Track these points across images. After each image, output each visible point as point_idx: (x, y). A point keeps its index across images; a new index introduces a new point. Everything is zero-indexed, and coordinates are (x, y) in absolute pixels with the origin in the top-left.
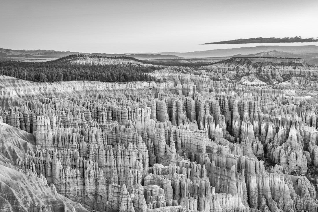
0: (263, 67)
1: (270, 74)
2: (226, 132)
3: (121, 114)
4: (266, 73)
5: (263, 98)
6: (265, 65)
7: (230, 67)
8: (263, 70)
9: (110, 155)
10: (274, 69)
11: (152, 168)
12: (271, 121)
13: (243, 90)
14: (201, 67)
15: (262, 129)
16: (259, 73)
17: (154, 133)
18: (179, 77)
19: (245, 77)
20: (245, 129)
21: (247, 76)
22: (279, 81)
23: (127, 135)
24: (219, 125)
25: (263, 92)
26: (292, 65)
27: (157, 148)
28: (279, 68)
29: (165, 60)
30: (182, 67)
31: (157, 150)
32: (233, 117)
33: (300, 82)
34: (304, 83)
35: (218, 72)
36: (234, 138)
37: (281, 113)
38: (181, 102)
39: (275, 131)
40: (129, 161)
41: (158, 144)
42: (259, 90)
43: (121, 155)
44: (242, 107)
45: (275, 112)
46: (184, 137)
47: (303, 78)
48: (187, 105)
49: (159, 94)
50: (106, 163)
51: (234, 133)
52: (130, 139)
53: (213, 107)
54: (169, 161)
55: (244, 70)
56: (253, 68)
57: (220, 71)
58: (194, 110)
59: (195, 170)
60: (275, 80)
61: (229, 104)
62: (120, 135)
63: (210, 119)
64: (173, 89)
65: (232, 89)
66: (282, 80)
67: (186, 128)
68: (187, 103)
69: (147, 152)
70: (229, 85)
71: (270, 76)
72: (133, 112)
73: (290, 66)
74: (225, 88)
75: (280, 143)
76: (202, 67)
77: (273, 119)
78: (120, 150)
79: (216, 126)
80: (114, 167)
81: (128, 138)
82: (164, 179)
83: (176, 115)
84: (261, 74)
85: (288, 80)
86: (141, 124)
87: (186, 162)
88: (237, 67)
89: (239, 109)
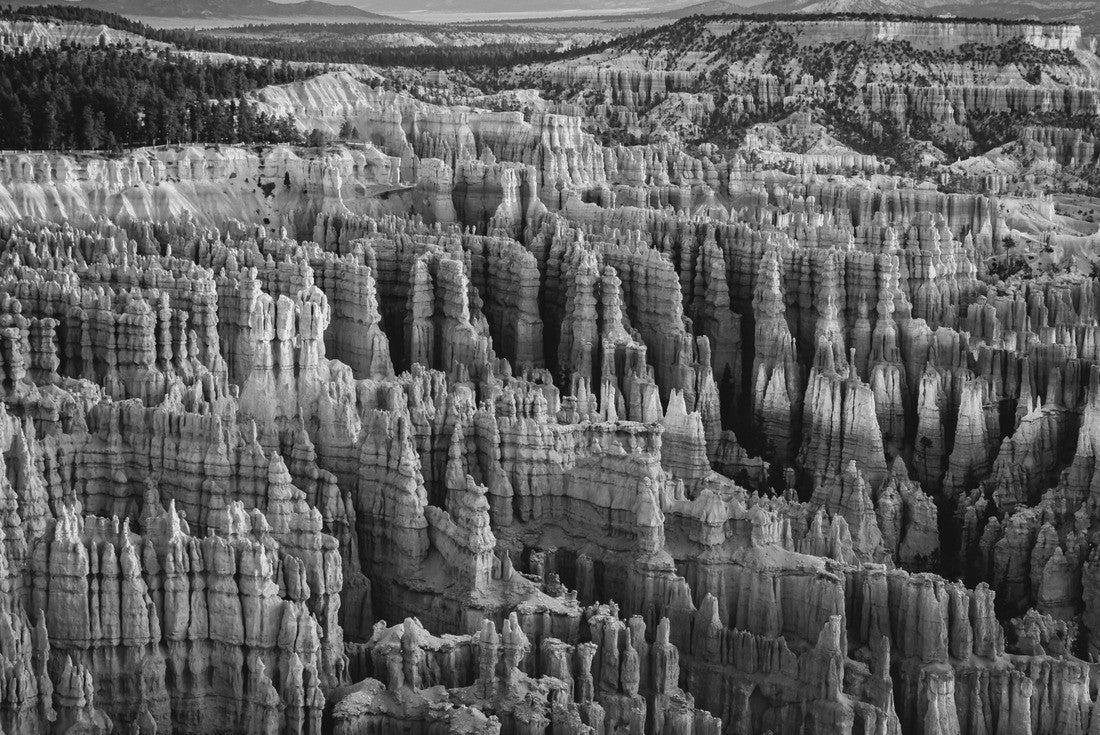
0: (863, 73)
1: (899, 108)
2: (718, 431)
3: (117, 335)
4: (876, 106)
5: (913, 241)
6: (871, 58)
7: (675, 73)
8: (864, 89)
9: (121, 577)
10: (922, 81)
11: (363, 647)
12: (969, 367)
13: (773, 200)
14: (509, 69)
15: (921, 412)
16: (840, 105)
17: (355, 440)
18: (407, 119)
19: (761, 126)
20: (826, 416)
21: (776, 121)
22: (953, 152)
23: (196, 458)
24: (681, 393)
25: (884, 206)
26: (1021, 60)
27: (378, 530)
28: (950, 78)
29: (294, 29)
30: (406, 72)
31: (378, 541)
32: (758, 349)
33: (1065, 156)
34: (1087, 161)
35: (609, 100)
36: (767, 465)
37: (1018, 321)
38: (460, 264)
39: (997, 421)
40: (237, 609)
41: (383, 505)
42: (863, 196)
43: (191, 575)
44: (804, 287)
45: (983, 314)
46: (530, 461)
47: (1080, 133)
48: (492, 281)
49: (320, 221)
50: (97, 627)
51: (765, 436)
52: (214, 477)
53: (642, 291)
54: (454, 608)
55: (754, 87)
56: (807, 77)
57: (623, 96)
58: (535, 310)
59: (616, 652)
60: (930, 143)
61: (731, 273)
62: (150, 458)
63: (628, 361)
64: (401, 192)
65: (712, 193)
66: (969, 145)
67: (528, 408)
68: (492, 270)
69: (336, 553)
70: (694, 170)
71: (901, 118)
72: (184, 325)
73: (1012, 67)
74: (674, 188)
75: (1028, 492)
76: (517, 69)
77: (981, 356)
78: (179, 545)
79: (665, 402)
80: (150, 646)
81: (203, 474)
82: (456, 707)
83: (431, 338)
84: (851, 108)
85: (999, 144)
86: (272, 386)
87: (558, 604)
88: (715, 73)
89: (786, 304)
